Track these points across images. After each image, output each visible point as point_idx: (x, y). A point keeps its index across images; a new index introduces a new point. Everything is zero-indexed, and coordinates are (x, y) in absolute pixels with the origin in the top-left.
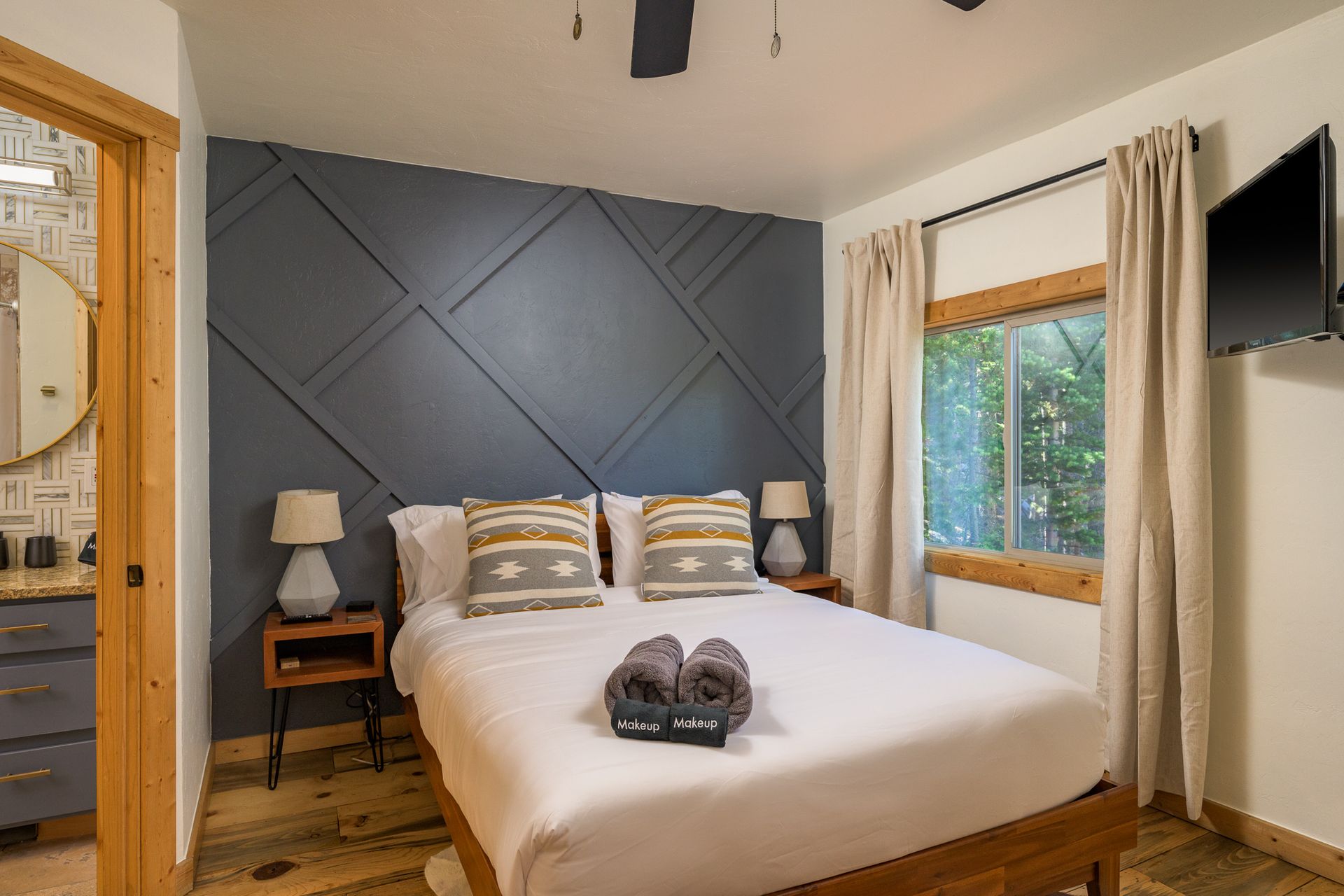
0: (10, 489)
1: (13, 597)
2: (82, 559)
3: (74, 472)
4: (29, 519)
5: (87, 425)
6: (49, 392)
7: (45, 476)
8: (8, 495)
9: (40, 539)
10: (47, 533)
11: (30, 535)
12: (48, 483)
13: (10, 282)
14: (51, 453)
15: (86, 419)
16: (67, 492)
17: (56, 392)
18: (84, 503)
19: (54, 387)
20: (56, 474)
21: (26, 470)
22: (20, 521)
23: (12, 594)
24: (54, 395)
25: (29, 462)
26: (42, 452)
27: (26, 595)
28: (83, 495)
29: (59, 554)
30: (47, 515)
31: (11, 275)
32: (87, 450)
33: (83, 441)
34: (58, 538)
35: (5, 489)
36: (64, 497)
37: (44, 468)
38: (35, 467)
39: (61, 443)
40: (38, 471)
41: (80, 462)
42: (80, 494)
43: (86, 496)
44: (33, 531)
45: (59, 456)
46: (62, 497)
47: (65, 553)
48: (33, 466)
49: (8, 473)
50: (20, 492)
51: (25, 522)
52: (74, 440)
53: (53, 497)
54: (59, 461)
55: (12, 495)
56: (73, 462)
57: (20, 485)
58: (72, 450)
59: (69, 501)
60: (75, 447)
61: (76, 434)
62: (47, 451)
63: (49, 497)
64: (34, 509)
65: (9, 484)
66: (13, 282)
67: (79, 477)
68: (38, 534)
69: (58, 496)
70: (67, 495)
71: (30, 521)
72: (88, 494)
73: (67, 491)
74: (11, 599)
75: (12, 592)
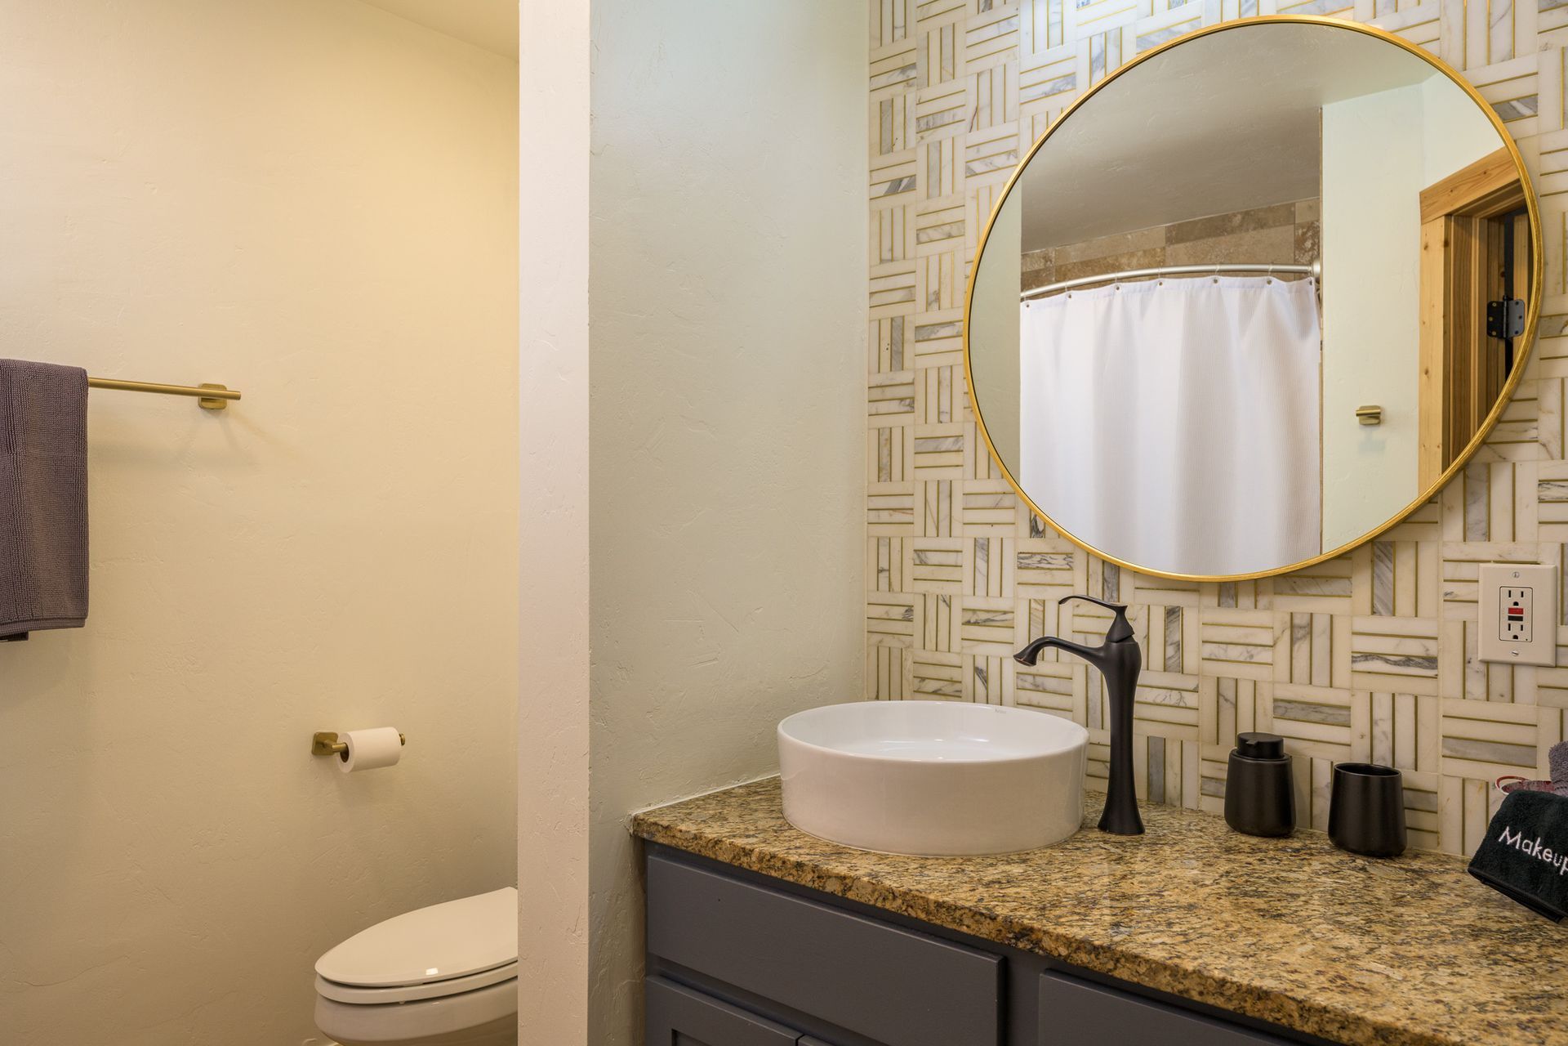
0: (1299, 633)
1: (1298, 1025)
2: (1476, 870)
3: (1450, 599)
4: (1337, 715)
5: (1488, 466)
6: (1372, 417)
7: (1379, 606)
8: (1296, 647)
9: (1366, 769)
10: (1382, 760)
11: (1342, 757)
12: (1383, 624)
13: (1308, 244)
14: (1392, 544)
15: (1485, 448)
16: (1433, 652)
17: (1381, 417)
18: (1476, 687)
19: (1379, 408)
20: (1404, 602)
21: (1337, 586)
22: (1318, 717)
23: (1296, 1015)
24: (1379, 423)
25: (1342, 568)
26: (1373, 542)
27: (1333, 1029)
28: (1476, 665)
29: (1409, 818)
30: (1382, 711)
31: (1310, 234)
32: (1488, 536)
33: (1477, 512)
34: (1408, 775)
35: (1287, 633)
36: (1426, 668)
37: (1376, 582)
38: (1354, 580)
39: (1416, 518)
40: (1362, 585)
41: (1466, 571)
42: (1466, 662)
43: (1483, 668)
44: (1349, 745)
45: (1412, 552)
46: (1419, 665)
47: (1426, 821)
48: (1349, 578)
49: (1298, 594)
50: (1321, 642)
51: (1330, 719)
52: (1450, 509)
53: (1396, 663)
54: (1412, 563)
55: (1302, 648)
56: (1450, 570)
57: (1320, 624)
58: (1446, 538)
59: (1436, 677)
60: (1453, 529)
61: (1455, 494)
62: (1382, 539)
63: (1387, 661)
64: (1352, 690)
65: (1297, 621)
66: (1313, 245)
67: (1464, 612)
68: (1360, 758)
69: (1408, 660)
70: (1431, 661)
71: (1341, 719)
72: (1487, 663)
73: (1432, 649)
74: (1291, 1029)
75: (1293, 1006)
